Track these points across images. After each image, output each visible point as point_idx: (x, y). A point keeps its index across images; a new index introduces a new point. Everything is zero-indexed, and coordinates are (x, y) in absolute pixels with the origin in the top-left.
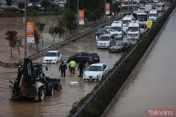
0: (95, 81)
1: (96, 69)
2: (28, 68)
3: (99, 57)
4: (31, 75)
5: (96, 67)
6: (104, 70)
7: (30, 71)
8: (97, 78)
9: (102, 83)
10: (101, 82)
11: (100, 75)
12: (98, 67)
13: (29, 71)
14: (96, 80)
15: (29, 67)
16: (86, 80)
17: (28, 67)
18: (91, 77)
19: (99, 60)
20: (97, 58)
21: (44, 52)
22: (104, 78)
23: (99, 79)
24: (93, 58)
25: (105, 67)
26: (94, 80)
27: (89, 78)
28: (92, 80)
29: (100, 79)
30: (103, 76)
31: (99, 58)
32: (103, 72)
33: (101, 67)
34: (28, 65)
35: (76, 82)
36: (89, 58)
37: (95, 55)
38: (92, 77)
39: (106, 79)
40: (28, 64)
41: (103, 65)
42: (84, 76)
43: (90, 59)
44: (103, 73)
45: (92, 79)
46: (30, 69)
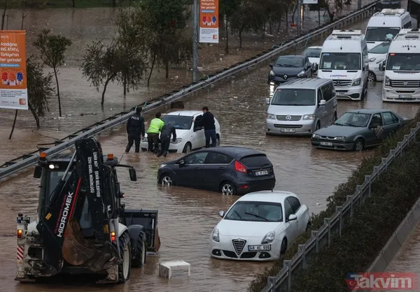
0: (256, 258)
1: (260, 213)
3: (271, 168)
5: (261, 206)
6: (292, 216)
8: (262, 248)
9: (282, 266)
10: (278, 263)
11: (273, 235)
12: (266, 207)
14: (258, 254)
16: (223, 256)
18: (239, 244)
19: (274, 180)
20: (263, 173)
21: (62, 148)
22: (288, 247)
23: (270, 253)
24: (248, 171)
25: (294, 205)
26: (252, 254)
27: (232, 248)
28: (245, 255)
29: (275, 253)
30: (285, 239)
31: (272, 173)
32: (288, 224)
33: (279, 205)
35: (183, 263)
36: (234, 172)
37: (259, 161)
38: (244, 242)
39: (296, 251)
41: (287, 199)
42: (214, 238)
43: (239, 175)
44: (287, 230)
45: (245, 250)
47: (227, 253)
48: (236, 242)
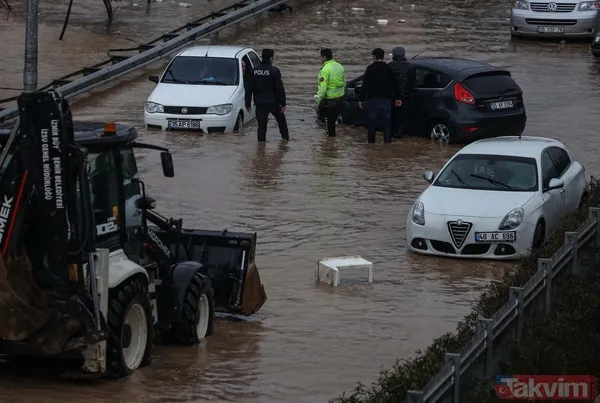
0: (490, 254)
1: (499, 176)
2: (46, 156)
3: (519, 96)
4: (59, 205)
5: (499, 163)
6: (554, 182)
7: (58, 179)
8: (500, 237)
9: (535, 269)
10: (529, 264)
11: (520, 214)
12: (509, 165)
13: (53, 174)
14: (493, 247)
15: (53, 152)
16: (431, 250)
17: (45, 148)
18: (459, 229)
19: (523, 117)
20: (504, 105)
22: (547, 237)
23: (514, 245)
24: (478, 101)
25: (558, 162)
26: (482, 247)
27: (446, 237)
28: (469, 249)
29: (523, 248)
30: (541, 221)
31: (519, 104)
32: (547, 196)
33: (532, 161)
34: (44, 137)
35: (361, 262)
36: (451, 102)
37: (497, 82)
38: (467, 227)
39: (561, 243)
40: (44, 133)
41: (548, 152)
42: (415, 218)
43: (462, 109)
44: (546, 206)
45: (470, 239)
46: (57, 160)
47: (437, 244)
48: (453, 227)
